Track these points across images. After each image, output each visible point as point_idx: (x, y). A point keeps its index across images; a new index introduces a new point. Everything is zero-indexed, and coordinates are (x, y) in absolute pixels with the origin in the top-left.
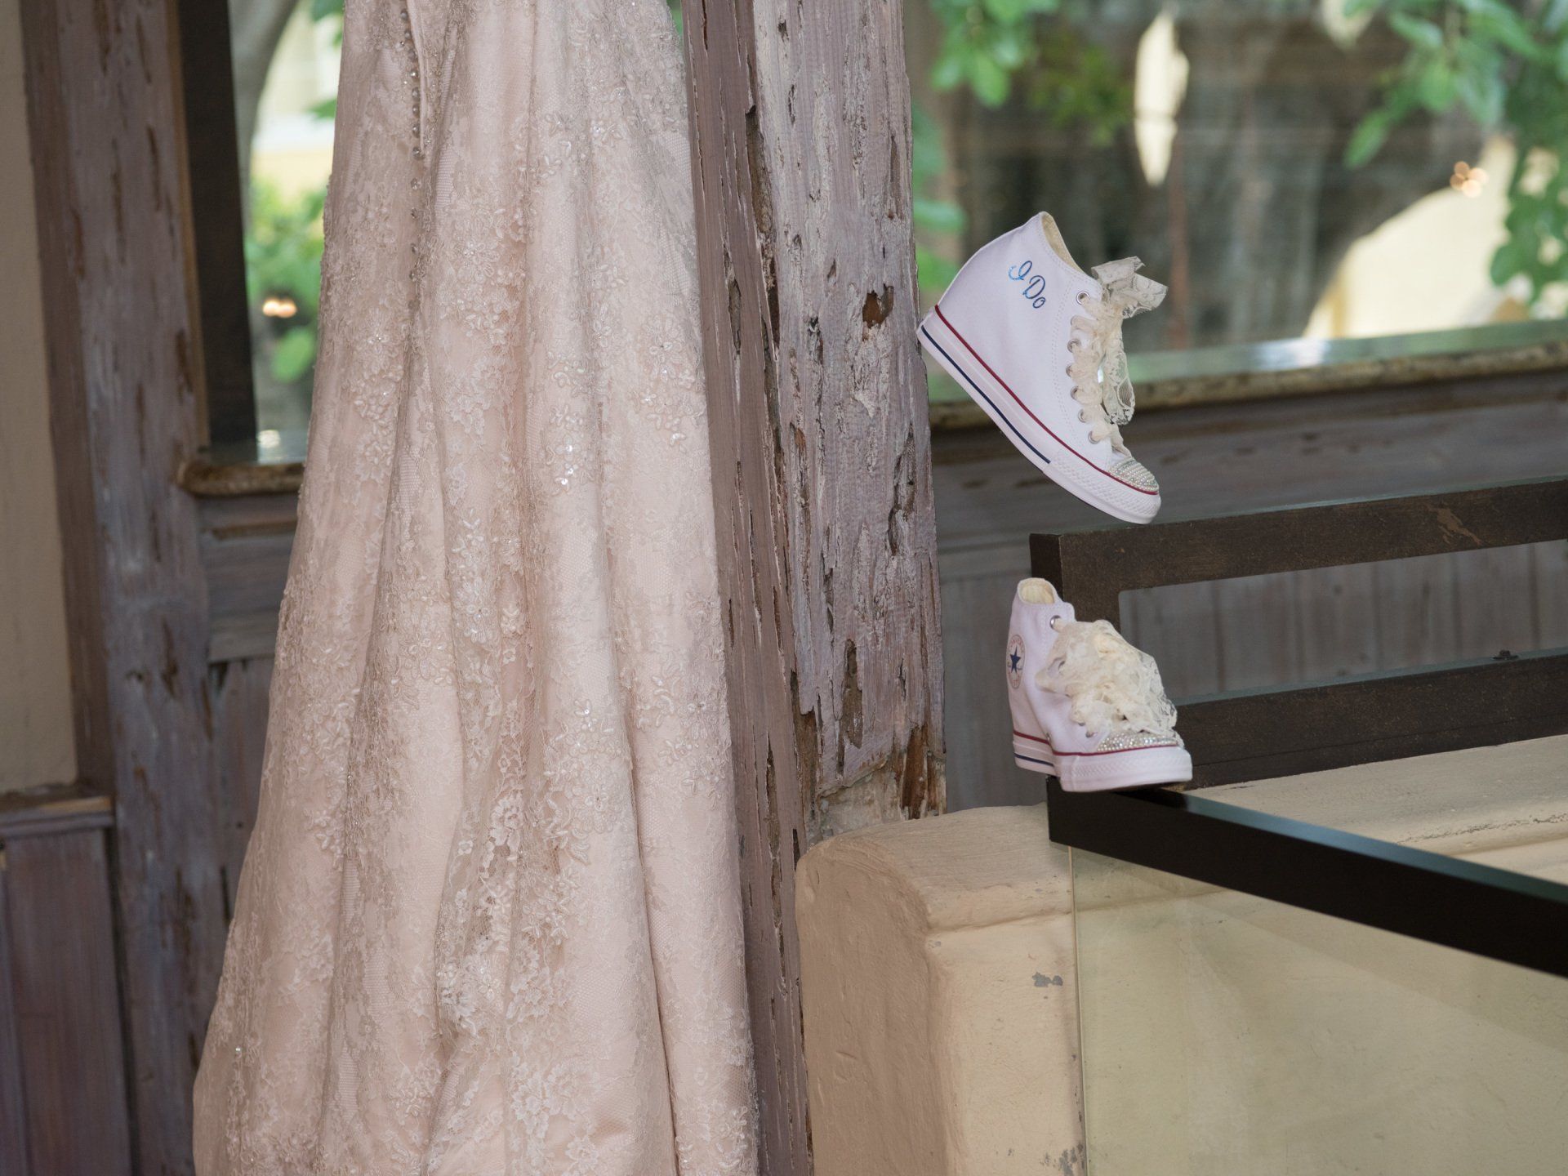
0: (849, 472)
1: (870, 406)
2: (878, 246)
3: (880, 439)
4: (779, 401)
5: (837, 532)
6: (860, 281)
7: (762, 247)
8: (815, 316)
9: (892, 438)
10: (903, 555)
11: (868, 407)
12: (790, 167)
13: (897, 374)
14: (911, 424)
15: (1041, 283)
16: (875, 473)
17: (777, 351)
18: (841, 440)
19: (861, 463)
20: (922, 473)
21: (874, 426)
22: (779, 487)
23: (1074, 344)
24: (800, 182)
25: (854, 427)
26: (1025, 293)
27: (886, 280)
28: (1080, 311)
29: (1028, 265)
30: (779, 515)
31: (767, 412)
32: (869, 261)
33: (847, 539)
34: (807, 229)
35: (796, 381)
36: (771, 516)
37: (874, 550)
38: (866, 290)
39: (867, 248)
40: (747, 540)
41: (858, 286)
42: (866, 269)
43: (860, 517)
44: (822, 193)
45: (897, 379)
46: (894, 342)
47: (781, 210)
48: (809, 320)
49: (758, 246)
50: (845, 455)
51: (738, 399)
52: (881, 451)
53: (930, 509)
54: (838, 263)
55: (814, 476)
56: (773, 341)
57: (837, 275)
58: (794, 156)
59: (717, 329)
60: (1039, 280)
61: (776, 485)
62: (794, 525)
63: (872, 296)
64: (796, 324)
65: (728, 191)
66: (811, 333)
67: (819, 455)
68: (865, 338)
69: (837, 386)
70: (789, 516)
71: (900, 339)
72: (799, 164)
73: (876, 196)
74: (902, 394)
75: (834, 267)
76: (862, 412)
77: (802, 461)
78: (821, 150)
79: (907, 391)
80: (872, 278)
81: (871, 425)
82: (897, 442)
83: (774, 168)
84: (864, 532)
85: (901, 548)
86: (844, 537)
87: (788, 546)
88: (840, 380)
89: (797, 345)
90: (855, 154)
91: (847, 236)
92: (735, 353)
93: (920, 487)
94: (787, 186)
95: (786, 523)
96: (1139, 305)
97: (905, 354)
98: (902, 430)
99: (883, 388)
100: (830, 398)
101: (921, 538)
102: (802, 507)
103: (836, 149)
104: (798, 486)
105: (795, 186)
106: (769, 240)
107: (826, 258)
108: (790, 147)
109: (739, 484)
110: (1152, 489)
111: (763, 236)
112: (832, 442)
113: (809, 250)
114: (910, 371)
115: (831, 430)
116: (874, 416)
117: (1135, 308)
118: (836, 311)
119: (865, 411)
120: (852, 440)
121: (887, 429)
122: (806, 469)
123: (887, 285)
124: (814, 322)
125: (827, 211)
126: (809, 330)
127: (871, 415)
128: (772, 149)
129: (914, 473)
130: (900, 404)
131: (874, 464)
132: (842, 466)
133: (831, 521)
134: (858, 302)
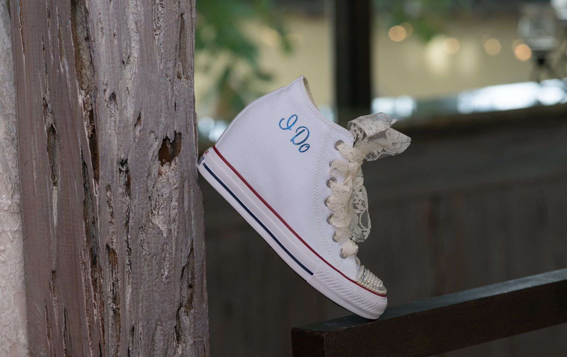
0: (149, 281)
1: (163, 228)
2: (172, 102)
3: (171, 254)
4: (99, 227)
5: (140, 329)
6: (158, 129)
7: (84, 102)
8: (126, 158)
9: (179, 252)
10: (185, 342)
11: (162, 228)
12: (108, 38)
13: (183, 203)
14: (192, 241)
15: (306, 132)
16: (167, 281)
17: (97, 187)
18: (144, 256)
19: (158, 274)
20: (200, 279)
21: (166, 244)
22: (95, 295)
23: (331, 181)
24: (116, 49)
25: (152, 245)
26: (292, 140)
27: (176, 128)
28: (338, 156)
29: (295, 118)
30: (96, 318)
31: (85, 235)
32: (165, 113)
33: (147, 334)
34: (120, 88)
35: (111, 210)
36: (87, 318)
37: (166, 341)
38: (162, 136)
39: (163, 102)
40: (61, 333)
41: (157, 133)
42: (163, 119)
43: (156, 317)
44: (131, 59)
45: (183, 206)
46: (181, 177)
47: (102, 73)
48: (121, 161)
49: (80, 101)
50: (146, 269)
51: (55, 222)
52: (172, 264)
53: (205, 306)
54: (143, 114)
55: (124, 287)
56: (93, 179)
57: (142, 125)
58: (112, 28)
59: (34, 165)
60: (304, 130)
61: (93, 294)
62: (108, 326)
63: (166, 140)
64: (112, 165)
65: (50, 55)
66: (121, 171)
67: (128, 268)
68: (160, 174)
69: (141, 213)
70: (105, 320)
71: (186, 175)
72: (114, 35)
73: (170, 61)
74: (187, 217)
75: (139, 118)
76: (159, 233)
77: (114, 275)
78: (132, 26)
79: (190, 215)
80: (167, 127)
81: (164, 243)
82: (183, 255)
83: (96, 39)
84: (159, 328)
85: (183, 337)
86: (145, 333)
87: (104, 343)
88: (143, 209)
89: (112, 182)
90: (155, 27)
91: (149, 93)
92: (52, 185)
93: (197, 289)
94: (106, 52)
95: (103, 325)
96: (383, 150)
97: (189, 186)
98: (186, 245)
99: (174, 212)
100: (136, 223)
101: (198, 329)
102: (114, 310)
103: (142, 23)
104: (111, 294)
105: (112, 53)
106: (88, 96)
107: (134, 111)
108: (109, 21)
109: (52, 288)
110: (381, 292)
111: (83, 92)
112: (137, 258)
113: (121, 105)
114: (192, 200)
115: (136, 249)
116: (167, 236)
117: (379, 153)
118: (141, 154)
119: (160, 233)
120: (151, 256)
121: (176, 246)
122: (117, 281)
123: (177, 132)
124: (123, 163)
125: (135, 73)
126: (120, 169)
127: (165, 235)
128: (95, 23)
129: (193, 278)
130: (185, 226)
131: (166, 274)
132: (144, 277)
133: (135, 322)
134: (156, 145)
